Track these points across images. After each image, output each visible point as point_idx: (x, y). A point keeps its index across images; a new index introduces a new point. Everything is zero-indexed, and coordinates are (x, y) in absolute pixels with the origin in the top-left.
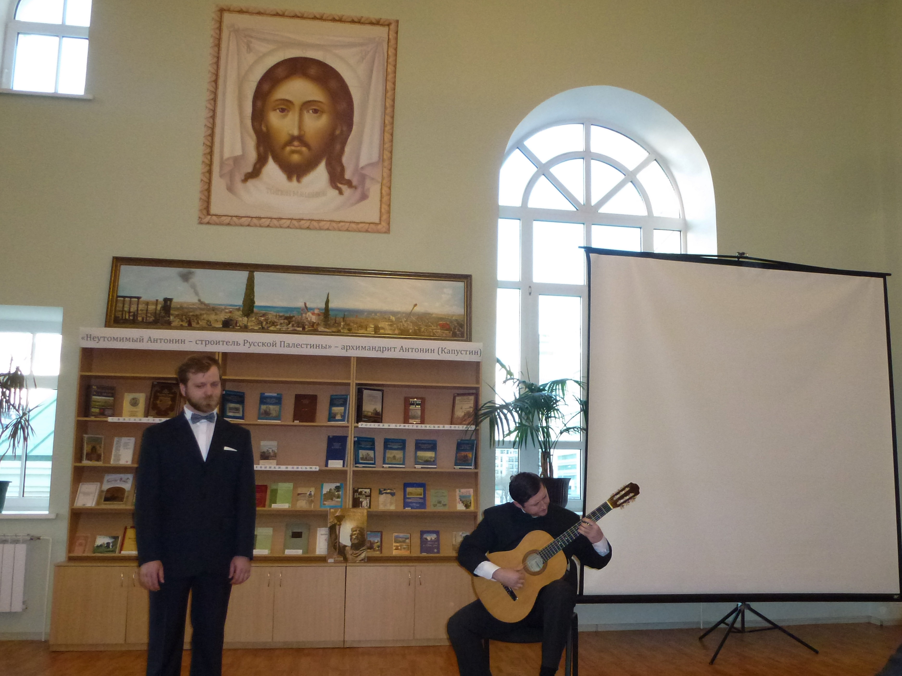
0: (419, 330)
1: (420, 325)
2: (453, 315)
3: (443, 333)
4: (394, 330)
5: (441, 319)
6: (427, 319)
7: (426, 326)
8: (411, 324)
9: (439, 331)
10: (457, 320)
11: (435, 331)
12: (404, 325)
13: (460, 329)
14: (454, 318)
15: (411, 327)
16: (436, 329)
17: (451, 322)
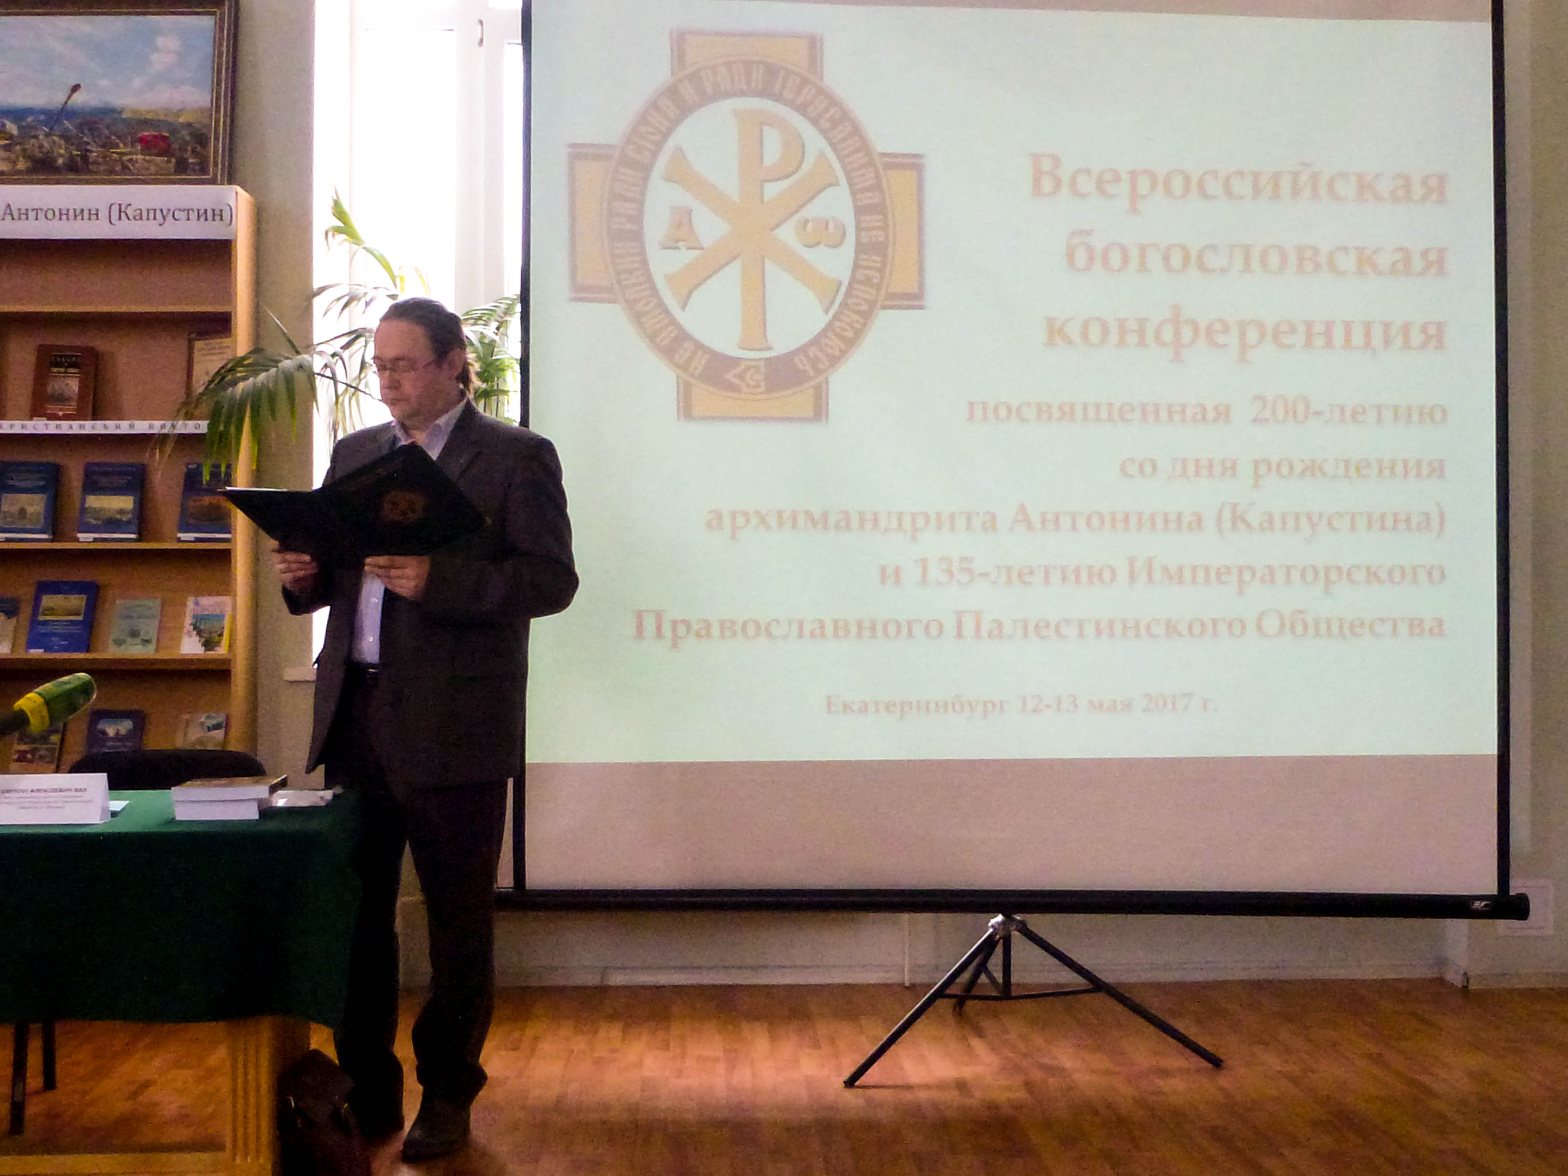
0: (85, 158)
1: (88, 143)
2: (180, 112)
3: (148, 161)
4: (14, 163)
5: (146, 123)
6: (108, 128)
7: (103, 146)
8: (62, 142)
9: (140, 157)
10: (190, 125)
11: (129, 157)
12: (41, 147)
13: (199, 148)
14: (181, 120)
15: (62, 151)
16: (130, 153)
17: (174, 129)
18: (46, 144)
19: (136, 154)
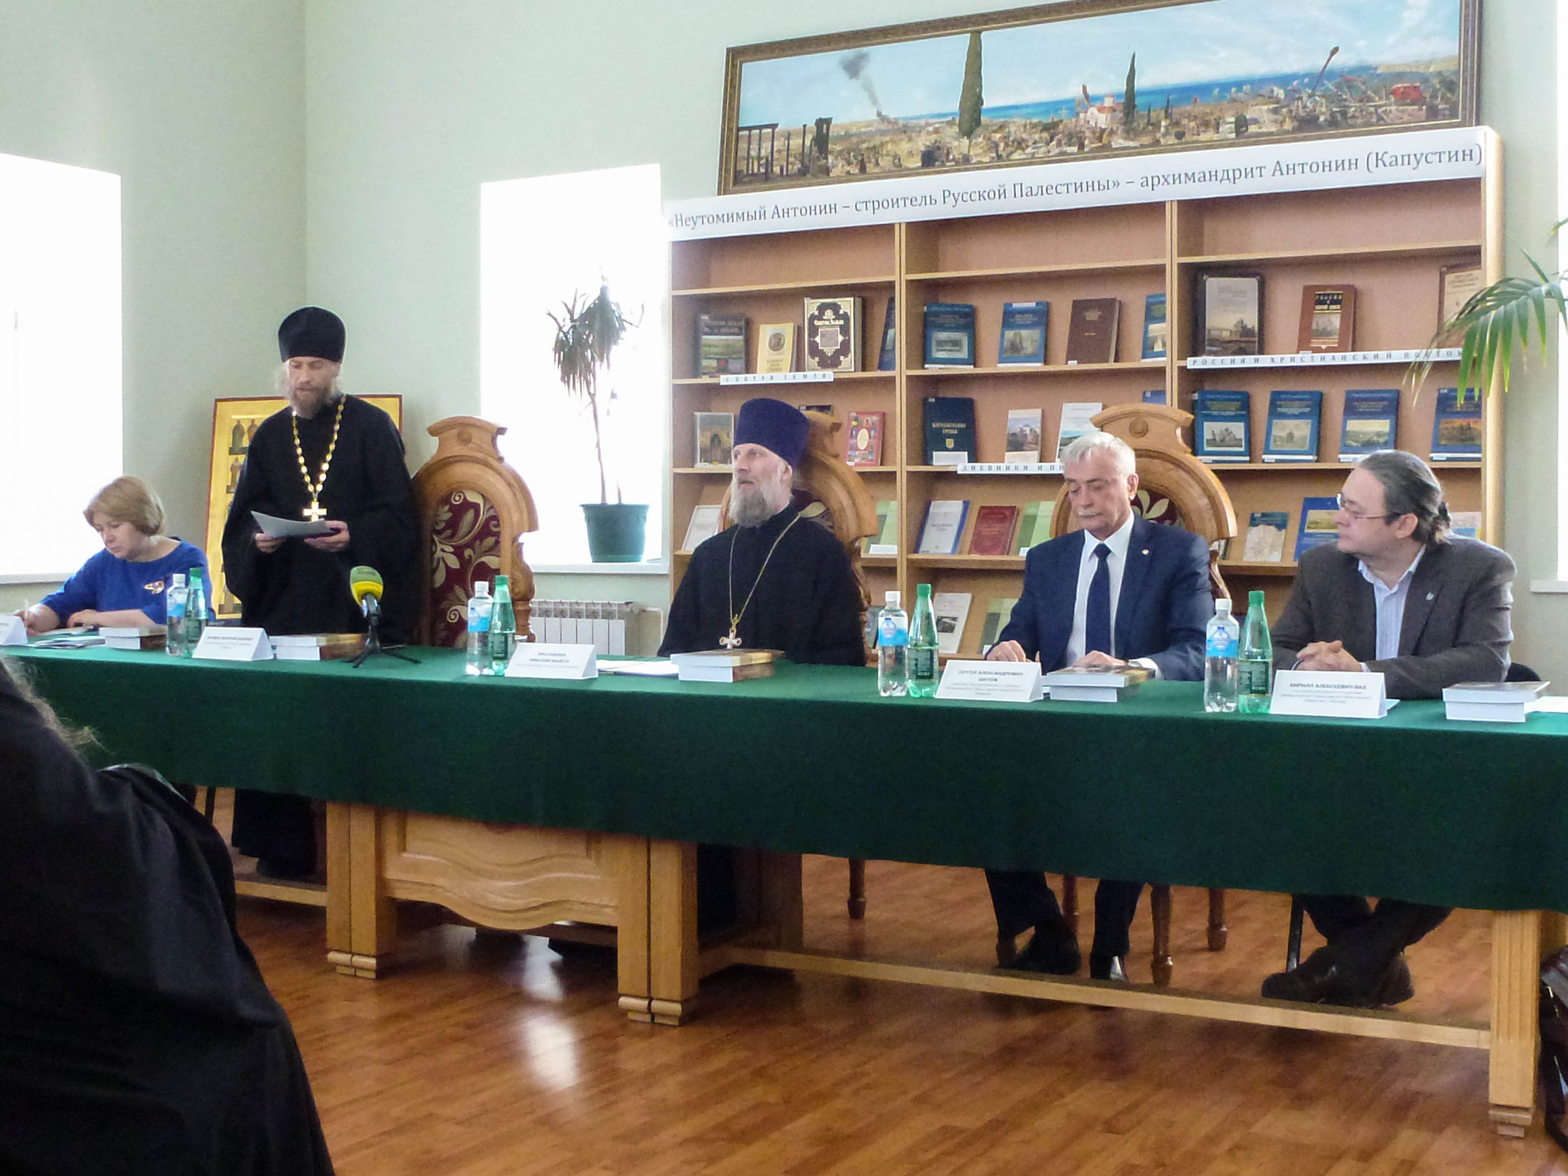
0: (1344, 114)
1: (1346, 100)
2: (1430, 63)
3: (1403, 111)
4: (1282, 123)
5: (1400, 76)
6: (1364, 83)
7: (1361, 101)
8: (1324, 100)
9: (1394, 108)
10: (1440, 73)
11: (1384, 108)
12: (1305, 107)
13: (1449, 95)
14: (1431, 70)
15: (1324, 109)
16: (1385, 105)
18: (1308, 104)
19: (1390, 105)
